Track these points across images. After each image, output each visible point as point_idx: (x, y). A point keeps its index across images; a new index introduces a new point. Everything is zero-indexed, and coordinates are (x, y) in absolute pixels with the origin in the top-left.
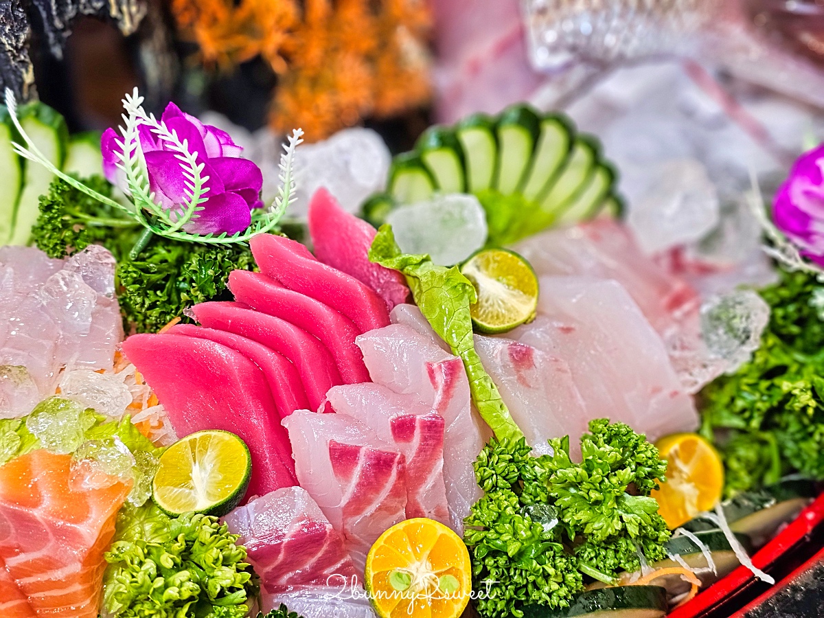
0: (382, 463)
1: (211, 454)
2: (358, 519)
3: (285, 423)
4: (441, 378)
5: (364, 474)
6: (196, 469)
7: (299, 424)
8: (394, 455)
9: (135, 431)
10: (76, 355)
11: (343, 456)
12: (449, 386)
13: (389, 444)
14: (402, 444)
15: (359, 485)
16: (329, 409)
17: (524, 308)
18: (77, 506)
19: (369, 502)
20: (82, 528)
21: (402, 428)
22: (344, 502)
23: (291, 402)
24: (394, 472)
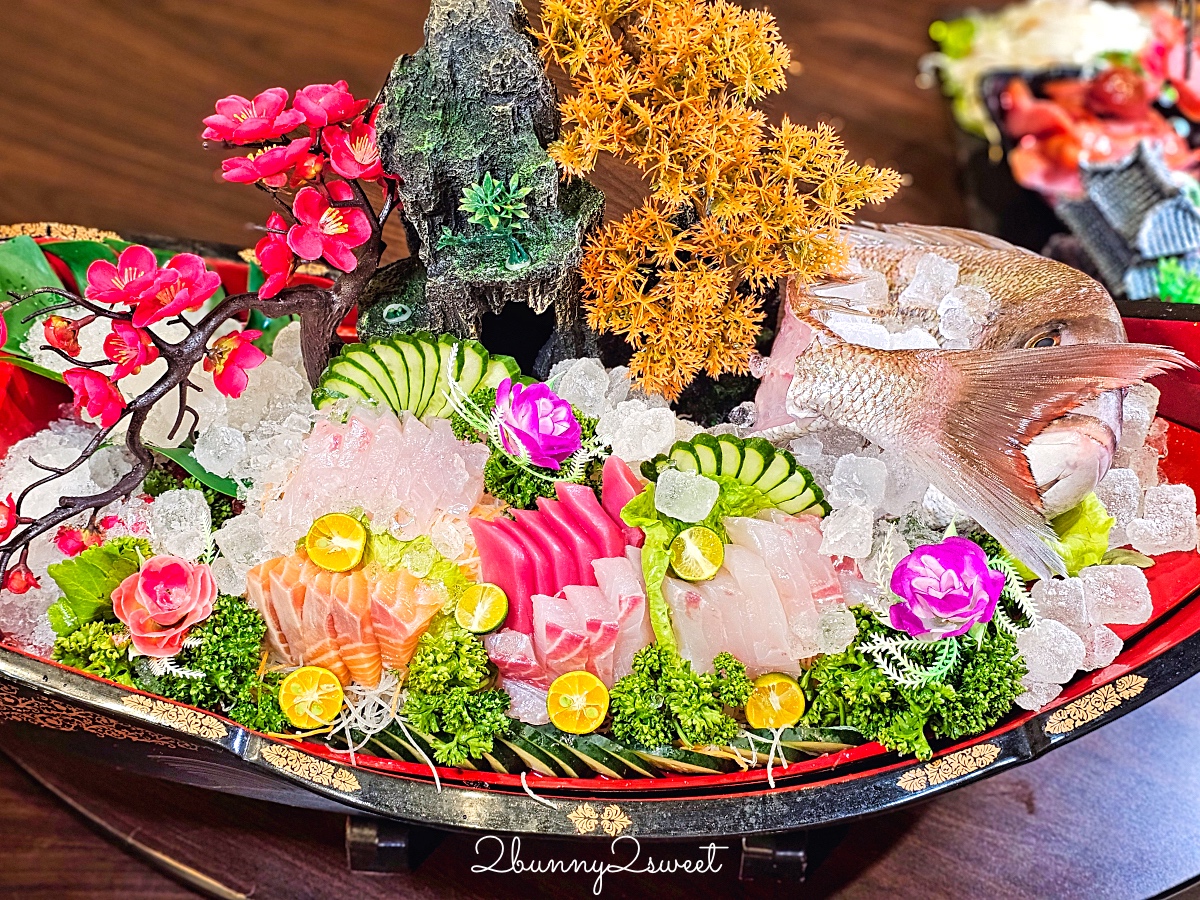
0: (574, 641)
1: (490, 600)
2: (556, 661)
3: (534, 598)
4: (625, 606)
5: (562, 643)
6: (480, 604)
7: (540, 601)
8: (583, 637)
11: (553, 630)
12: (629, 611)
13: (583, 631)
14: (591, 633)
15: (558, 646)
16: (563, 596)
17: (708, 570)
19: (563, 656)
20: (407, 626)
21: (593, 626)
22: (548, 652)
23: (540, 588)
24: (581, 646)
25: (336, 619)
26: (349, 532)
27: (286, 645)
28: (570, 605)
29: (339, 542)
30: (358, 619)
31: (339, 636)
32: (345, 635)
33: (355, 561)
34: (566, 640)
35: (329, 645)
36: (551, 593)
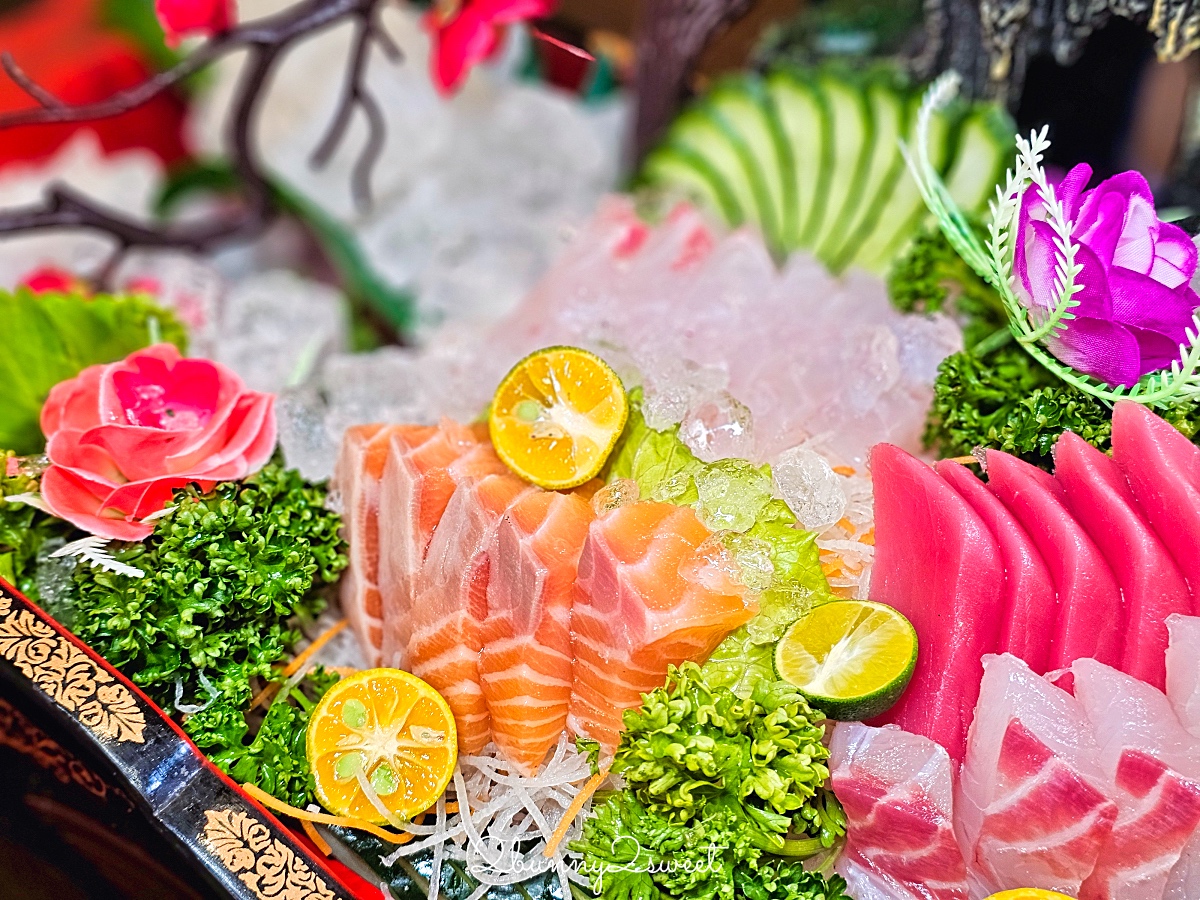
0: (1074, 797)
1: (874, 637)
2: (1003, 846)
3: (987, 661)
5: (1037, 794)
6: (843, 643)
7: (1005, 674)
8: (1100, 799)
9: (813, 557)
10: (829, 435)
11: (1022, 750)
13: (1104, 781)
14: (1124, 794)
15: (1023, 802)
16: (1067, 684)
18: (670, 589)
19: (1030, 837)
20: (650, 616)
21: (1138, 772)
23: (1012, 640)
24: (1089, 821)
25: (495, 569)
26: (590, 397)
27: (376, 623)
28: (1082, 711)
29: (565, 418)
30: (541, 573)
31: (493, 617)
32: (503, 614)
33: (585, 471)
34: (1052, 787)
35: (460, 630)
36: (1041, 665)
